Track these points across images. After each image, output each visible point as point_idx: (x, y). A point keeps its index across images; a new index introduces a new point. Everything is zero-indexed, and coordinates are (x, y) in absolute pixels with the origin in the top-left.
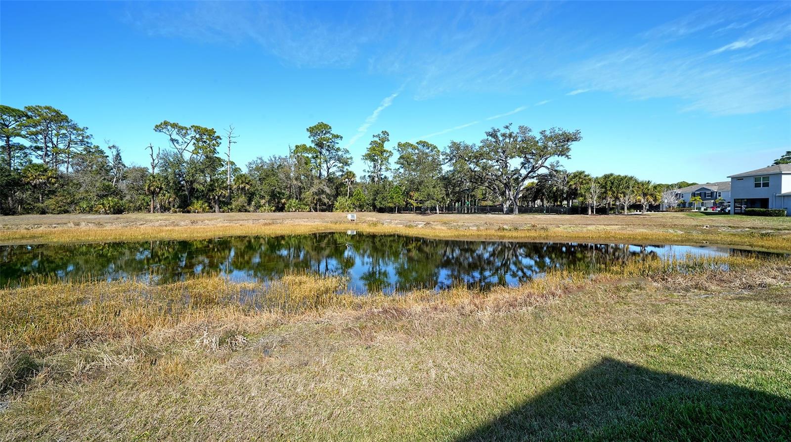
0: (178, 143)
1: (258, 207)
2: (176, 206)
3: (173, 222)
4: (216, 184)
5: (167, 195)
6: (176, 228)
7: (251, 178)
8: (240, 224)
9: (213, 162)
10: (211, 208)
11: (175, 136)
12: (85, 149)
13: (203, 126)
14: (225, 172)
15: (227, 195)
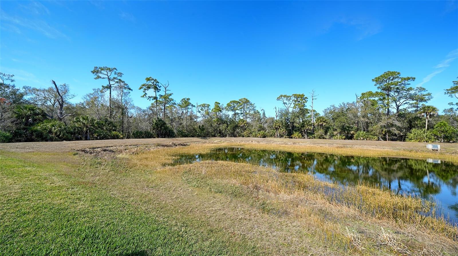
0: (286, 104)
1: (332, 136)
2: (286, 135)
3: (285, 143)
4: (306, 123)
5: (282, 129)
6: (286, 146)
7: (326, 118)
8: (320, 146)
9: (303, 112)
10: (303, 136)
11: (285, 101)
12: (254, 112)
13: (298, 94)
14: (310, 116)
15: (312, 129)
